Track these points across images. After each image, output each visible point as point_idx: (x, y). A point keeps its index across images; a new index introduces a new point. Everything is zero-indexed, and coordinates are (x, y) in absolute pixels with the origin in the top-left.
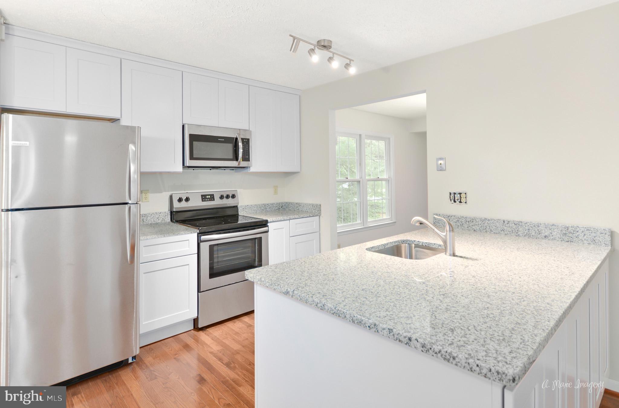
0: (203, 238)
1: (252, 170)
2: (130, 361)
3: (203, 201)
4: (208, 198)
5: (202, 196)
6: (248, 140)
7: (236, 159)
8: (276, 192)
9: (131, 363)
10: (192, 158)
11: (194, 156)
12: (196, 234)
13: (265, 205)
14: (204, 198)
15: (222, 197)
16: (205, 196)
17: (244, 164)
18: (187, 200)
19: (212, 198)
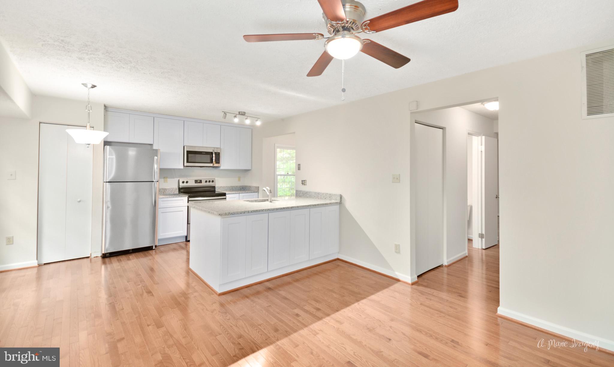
0: (190, 199)
1: (222, 168)
2: (154, 248)
3: (195, 183)
4: (199, 182)
5: (195, 181)
6: (219, 153)
7: (212, 162)
8: (239, 180)
9: (154, 249)
10: (188, 162)
11: (189, 161)
12: (187, 197)
13: (232, 187)
14: (196, 181)
15: (206, 182)
16: (197, 181)
17: (216, 165)
18: (187, 182)
19: (201, 182)
